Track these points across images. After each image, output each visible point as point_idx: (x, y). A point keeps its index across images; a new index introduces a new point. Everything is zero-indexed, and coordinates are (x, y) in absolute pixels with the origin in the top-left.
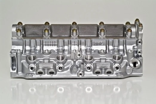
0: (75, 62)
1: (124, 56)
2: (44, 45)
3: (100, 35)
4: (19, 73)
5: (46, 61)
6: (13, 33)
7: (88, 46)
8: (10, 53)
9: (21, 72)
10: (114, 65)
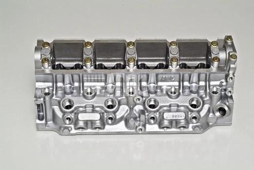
0: (131, 109)
1: (205, 99)
2: (84, 81)
3: (171, 65)
4: (49, 123)
5: (89, 109)
6: (36, 62)
7: (152, 81)
8: (35, 99)
9: (51, 122)
10: (191, 114)
